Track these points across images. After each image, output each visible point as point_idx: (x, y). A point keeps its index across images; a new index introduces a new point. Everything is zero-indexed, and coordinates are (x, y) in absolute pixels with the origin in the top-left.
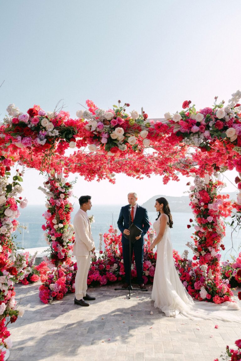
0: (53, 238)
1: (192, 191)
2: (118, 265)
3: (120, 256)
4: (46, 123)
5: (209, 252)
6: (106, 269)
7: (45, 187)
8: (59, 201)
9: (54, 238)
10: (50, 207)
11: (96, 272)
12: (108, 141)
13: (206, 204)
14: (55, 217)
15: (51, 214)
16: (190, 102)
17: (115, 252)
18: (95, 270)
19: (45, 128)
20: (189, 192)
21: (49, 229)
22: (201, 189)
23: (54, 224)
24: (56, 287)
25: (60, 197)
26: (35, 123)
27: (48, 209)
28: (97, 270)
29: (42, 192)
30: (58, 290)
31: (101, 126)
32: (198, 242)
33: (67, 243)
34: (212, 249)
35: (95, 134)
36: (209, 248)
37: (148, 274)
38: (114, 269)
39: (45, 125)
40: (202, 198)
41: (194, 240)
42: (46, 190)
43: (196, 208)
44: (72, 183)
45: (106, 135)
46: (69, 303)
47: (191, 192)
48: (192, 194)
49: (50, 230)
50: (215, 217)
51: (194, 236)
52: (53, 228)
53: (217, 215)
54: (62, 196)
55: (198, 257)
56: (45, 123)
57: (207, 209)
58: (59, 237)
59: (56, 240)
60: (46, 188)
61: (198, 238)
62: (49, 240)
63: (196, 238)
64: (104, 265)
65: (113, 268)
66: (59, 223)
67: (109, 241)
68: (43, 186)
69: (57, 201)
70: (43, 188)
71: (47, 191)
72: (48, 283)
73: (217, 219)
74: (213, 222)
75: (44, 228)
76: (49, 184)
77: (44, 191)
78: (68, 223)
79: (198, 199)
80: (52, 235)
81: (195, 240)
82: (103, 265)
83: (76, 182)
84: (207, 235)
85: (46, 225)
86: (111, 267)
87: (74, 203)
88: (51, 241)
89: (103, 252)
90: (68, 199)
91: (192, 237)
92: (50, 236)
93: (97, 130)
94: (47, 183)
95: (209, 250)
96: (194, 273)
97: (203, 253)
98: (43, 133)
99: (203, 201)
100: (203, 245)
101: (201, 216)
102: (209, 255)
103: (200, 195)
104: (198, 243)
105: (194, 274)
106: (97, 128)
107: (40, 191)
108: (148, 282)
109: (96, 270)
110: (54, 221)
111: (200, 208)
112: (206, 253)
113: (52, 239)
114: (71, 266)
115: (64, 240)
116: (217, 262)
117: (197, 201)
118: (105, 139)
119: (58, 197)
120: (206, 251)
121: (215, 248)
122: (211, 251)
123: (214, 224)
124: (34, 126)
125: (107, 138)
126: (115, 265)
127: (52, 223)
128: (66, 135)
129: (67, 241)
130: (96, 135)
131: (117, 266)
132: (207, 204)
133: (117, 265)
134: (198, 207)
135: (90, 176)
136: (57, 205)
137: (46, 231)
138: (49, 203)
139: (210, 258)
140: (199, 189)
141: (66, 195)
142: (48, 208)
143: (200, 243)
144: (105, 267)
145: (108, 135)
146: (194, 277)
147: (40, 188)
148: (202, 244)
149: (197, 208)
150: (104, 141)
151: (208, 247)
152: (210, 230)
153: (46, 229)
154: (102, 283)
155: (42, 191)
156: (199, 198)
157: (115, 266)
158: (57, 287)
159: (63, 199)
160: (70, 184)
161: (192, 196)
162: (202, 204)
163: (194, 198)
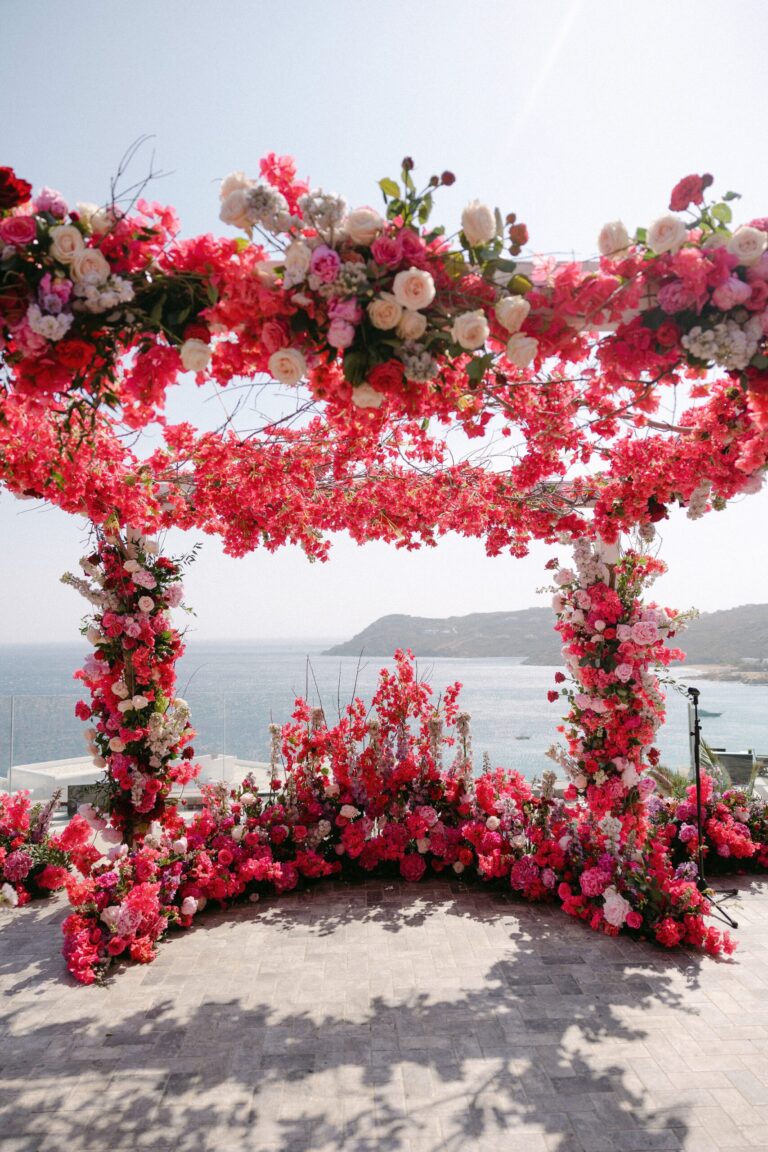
0: (114, 744)
1: (563, 587)
2: (333, 825)
3: (335, 794)
4: (73, 247)
5: (615, 774)
6: (294, 840)
7: (86, 575)
8: (136, 621)
9: (117, 745)
10: (103, 641)
11: (262, 850)
12: (357, 337)
13: (611, 626)
14: (121, 674)
15: (106, 664)
16: (708, 180)
17: (320, 784)
18: (257, 845)
19: (66, 269)
20: (553, 590)
21: (101, 714)
22: (591, 580)
23: (118, 699)
24: (127, 919)
25: (138, 608)
26: (17, 240)
27: (97, 649)
28: (266, 843)
29: (77, 591)
30: (133, 927)
31: (329, 262)
32: (581, 742)
33: (165, 760)
34: (627, 765)
35: (297, 305)
36: (618, 762)
37: (426, 850)
38: (319, 838)
39: (67, 255)
40: (595, 607)
41: (569, 737)
42: (90, 585)
43: (578, 639)
44: (182, 563)
45: (350, 310)
46: (174, 973)
47: (561, 592)
48: (563, 596)
49: (105, 718)
50: (636, 665)
51: (569, 726)
52: (116, 710)
53: (641, 659)
54: (146, 604)
55: (581, 791)
56: (68, 245)
57: (614, 643)
58: (136, 740)
59: (125, 751)
60: (89, 579)
61: (581, 733)
62: (101, 753)
63: (575, 733)
64: (286, 828)
65: (316, 834)
66: (136, 694)
67: (300, 749)
68: (79, 573)
69: (130, 621)
70: (78, 579)
71: (92, 588)
72: (96, 905)
73: (642, 673)
74: (632, 682)
75: (82, 711)
76: (102, 564)
77: (83, 587)
78: (168, 695)
79: (585, 612)
80: (114, 734)
81: (572, 738)
82: (283, 826)
83: (193, 560)
84: (612, 722)
85: (89, 702)
86: (310, 831)
87: (187, 626)
88: (107, 753)
89: (283, 785)
90: (164, 614)
91: (561, 729)
92: (105, 737)
93: (311, 280)
94: (94, 560)
95: (615, 768)
96: (579, 842)
97: (601, 778)
98: (59, 285)
99: (600, 616)
100: (597, 753)
101: (593, 663)
102: (617, 784)
103: (589, 598)
104: (580, 748)
105: (577, 845)
106: (308, 274)
107: (69, 588)
108: (425, 872)
109: (260, 843)
110: (119, 689)
111: (588, 639)
112: (608, 776)
113: (113, 749)
114: (179, 837)
115: (153, 749)
116: (639, 802)
117: (578, 617)
118: (344, 329)
119: (130, 607)
120: (608, 772)
121: (634, 760)
122: (623, 770)
123: (634, 687)
124: (13, 257)
125: (352, 324)
126: (324, 826)
127: (111, 692)
128: (167, 310)
129: (164, 752)
130: (302, 311)
131: (329, 829)
132: (614, 626)
133: (327, 823)
134: (583, 636)
135: (242, 537)
136: (129, 633)
137: (89, 720)
138: (99, 627)
139: (621, 793)
140: (589, 581)
141: (162, 601)
142: (97, 645)
143: (588, 747)
144: (291, 832)
145: (357, 310)
146: (578, 854)
147: (68, 579)
148: (596, 749)
149: (582, 639)
150: (340, 336)
151: (613, 758)
152: (623, 706)
153: (91, 714)
154: (280, 886)
155: (75, 587)
156: (586, 608)
157: (321, 828)
158: (130, 918)
159: (151, 613)
160: (175, 563)
161: (563, 602)
162: (600, 625)
163: (569, 608)
